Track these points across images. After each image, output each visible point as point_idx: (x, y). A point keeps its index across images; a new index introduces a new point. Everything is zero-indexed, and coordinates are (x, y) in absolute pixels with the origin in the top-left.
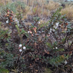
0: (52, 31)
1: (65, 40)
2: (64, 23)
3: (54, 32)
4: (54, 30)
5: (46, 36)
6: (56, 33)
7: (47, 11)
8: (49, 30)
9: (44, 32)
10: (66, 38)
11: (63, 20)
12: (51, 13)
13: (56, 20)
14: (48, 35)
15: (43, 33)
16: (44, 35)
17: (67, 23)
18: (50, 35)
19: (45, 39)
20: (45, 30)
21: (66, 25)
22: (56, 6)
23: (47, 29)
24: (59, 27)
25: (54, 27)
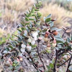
0: (26, 50)
1: (55, 66)
2: (49, 31)
3: (30, 52)
4: (29, 48)
5: (13, 61)
6: (34, 53)
7: (12, 13)
8: (20, 47)
9: (9, 52)
10: (56, 62)
11: (47, 26)
12: (19, 16)
13: (33, 26)
14: (19, 58)
15: (7, 55)
16: (10, 59)
17: (55, 31)
18: (21, 59)
19: (11, 68)
20: (11, 48)
21: (55, 35)
22: (27, 4)
23: (14, 46)
24: (39, 41)
25: (30, 40)
